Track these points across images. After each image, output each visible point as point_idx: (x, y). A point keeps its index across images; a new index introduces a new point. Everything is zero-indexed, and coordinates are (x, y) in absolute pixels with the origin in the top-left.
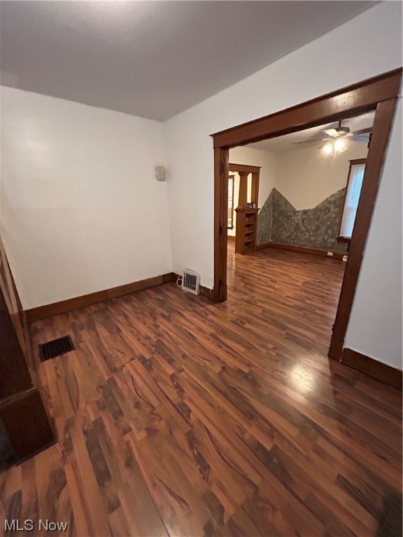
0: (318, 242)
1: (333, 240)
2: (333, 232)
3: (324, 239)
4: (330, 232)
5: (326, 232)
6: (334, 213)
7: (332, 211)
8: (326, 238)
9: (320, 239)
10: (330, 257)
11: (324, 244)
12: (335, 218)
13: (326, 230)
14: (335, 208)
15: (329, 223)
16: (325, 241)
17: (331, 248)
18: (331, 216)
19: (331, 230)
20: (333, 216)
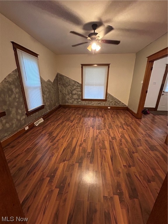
0: (14, 125)
1: (24, 117)
2: (21, 110)
3: (17, 120)
4: (20, 111)
5: (17, 113)
6: (17, 93)
7: (15, 92)
8: (19, 117)
9: (15, 121)
11: (19, 124)
12: (19, 98)
13: (17, 112)
14: (16, 89)
15: (16, 104)
16: (19, 121)
17: (25, 124)
18: (15, 96)
19: (20, 109)
20: (17, 96)
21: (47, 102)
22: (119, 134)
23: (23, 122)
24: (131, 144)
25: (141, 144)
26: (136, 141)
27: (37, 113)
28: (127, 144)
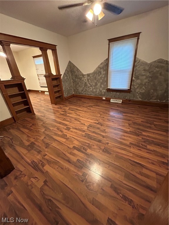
0: (97, 92)
1: (105, 91)
3: (100, 90)
4: (103, 86)
5: (101, 87)
6: (103, 74)
7: (102, 73)
8: (101, 89)
9: (98, 90)
10: (104, 100)
11: (100, 93)
12: (104, 78)
13: (101, 85)
14: (104, 71)
15: (101, 81)
16: (101, 91)
17: (104, 95)
18: (102, 76)
19: (103, 85)
20: (103, 76)
21: (140, 88)
22: (70, 136)
23: (103, 93)
24: (51, 135)
25: (44, 142)
26: (49, 141)
27: (118, 93)
28: (55, 133)
